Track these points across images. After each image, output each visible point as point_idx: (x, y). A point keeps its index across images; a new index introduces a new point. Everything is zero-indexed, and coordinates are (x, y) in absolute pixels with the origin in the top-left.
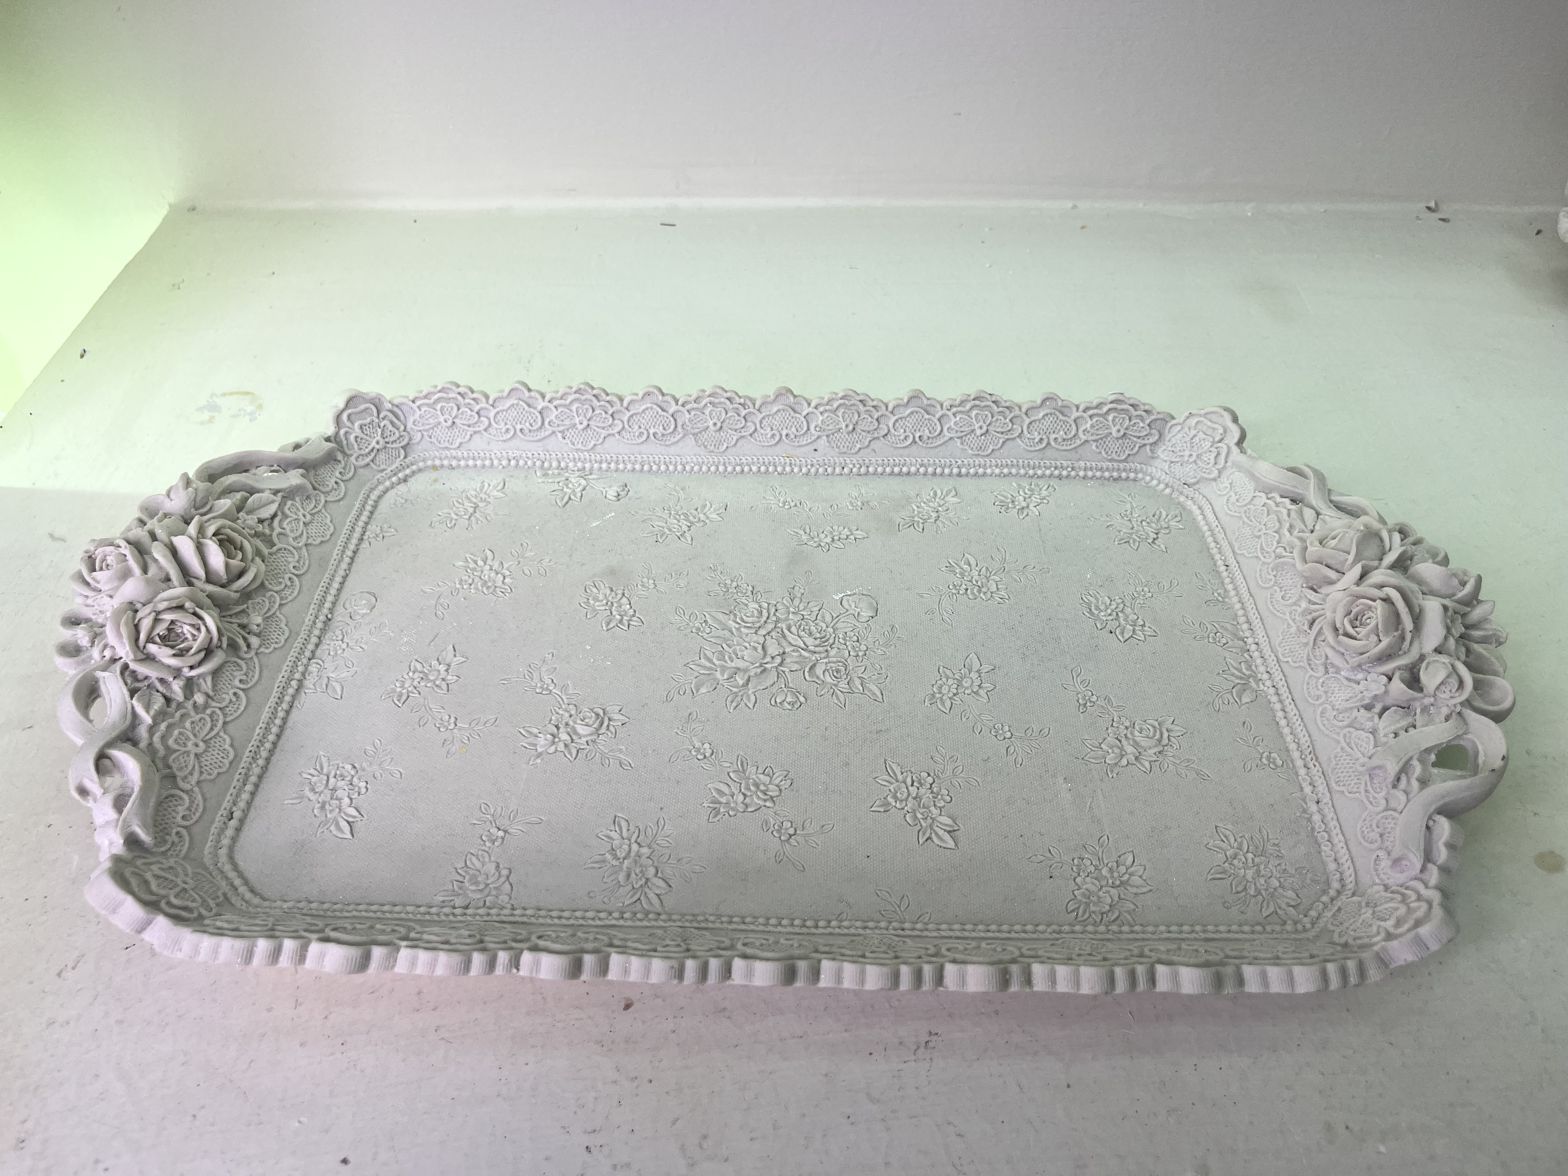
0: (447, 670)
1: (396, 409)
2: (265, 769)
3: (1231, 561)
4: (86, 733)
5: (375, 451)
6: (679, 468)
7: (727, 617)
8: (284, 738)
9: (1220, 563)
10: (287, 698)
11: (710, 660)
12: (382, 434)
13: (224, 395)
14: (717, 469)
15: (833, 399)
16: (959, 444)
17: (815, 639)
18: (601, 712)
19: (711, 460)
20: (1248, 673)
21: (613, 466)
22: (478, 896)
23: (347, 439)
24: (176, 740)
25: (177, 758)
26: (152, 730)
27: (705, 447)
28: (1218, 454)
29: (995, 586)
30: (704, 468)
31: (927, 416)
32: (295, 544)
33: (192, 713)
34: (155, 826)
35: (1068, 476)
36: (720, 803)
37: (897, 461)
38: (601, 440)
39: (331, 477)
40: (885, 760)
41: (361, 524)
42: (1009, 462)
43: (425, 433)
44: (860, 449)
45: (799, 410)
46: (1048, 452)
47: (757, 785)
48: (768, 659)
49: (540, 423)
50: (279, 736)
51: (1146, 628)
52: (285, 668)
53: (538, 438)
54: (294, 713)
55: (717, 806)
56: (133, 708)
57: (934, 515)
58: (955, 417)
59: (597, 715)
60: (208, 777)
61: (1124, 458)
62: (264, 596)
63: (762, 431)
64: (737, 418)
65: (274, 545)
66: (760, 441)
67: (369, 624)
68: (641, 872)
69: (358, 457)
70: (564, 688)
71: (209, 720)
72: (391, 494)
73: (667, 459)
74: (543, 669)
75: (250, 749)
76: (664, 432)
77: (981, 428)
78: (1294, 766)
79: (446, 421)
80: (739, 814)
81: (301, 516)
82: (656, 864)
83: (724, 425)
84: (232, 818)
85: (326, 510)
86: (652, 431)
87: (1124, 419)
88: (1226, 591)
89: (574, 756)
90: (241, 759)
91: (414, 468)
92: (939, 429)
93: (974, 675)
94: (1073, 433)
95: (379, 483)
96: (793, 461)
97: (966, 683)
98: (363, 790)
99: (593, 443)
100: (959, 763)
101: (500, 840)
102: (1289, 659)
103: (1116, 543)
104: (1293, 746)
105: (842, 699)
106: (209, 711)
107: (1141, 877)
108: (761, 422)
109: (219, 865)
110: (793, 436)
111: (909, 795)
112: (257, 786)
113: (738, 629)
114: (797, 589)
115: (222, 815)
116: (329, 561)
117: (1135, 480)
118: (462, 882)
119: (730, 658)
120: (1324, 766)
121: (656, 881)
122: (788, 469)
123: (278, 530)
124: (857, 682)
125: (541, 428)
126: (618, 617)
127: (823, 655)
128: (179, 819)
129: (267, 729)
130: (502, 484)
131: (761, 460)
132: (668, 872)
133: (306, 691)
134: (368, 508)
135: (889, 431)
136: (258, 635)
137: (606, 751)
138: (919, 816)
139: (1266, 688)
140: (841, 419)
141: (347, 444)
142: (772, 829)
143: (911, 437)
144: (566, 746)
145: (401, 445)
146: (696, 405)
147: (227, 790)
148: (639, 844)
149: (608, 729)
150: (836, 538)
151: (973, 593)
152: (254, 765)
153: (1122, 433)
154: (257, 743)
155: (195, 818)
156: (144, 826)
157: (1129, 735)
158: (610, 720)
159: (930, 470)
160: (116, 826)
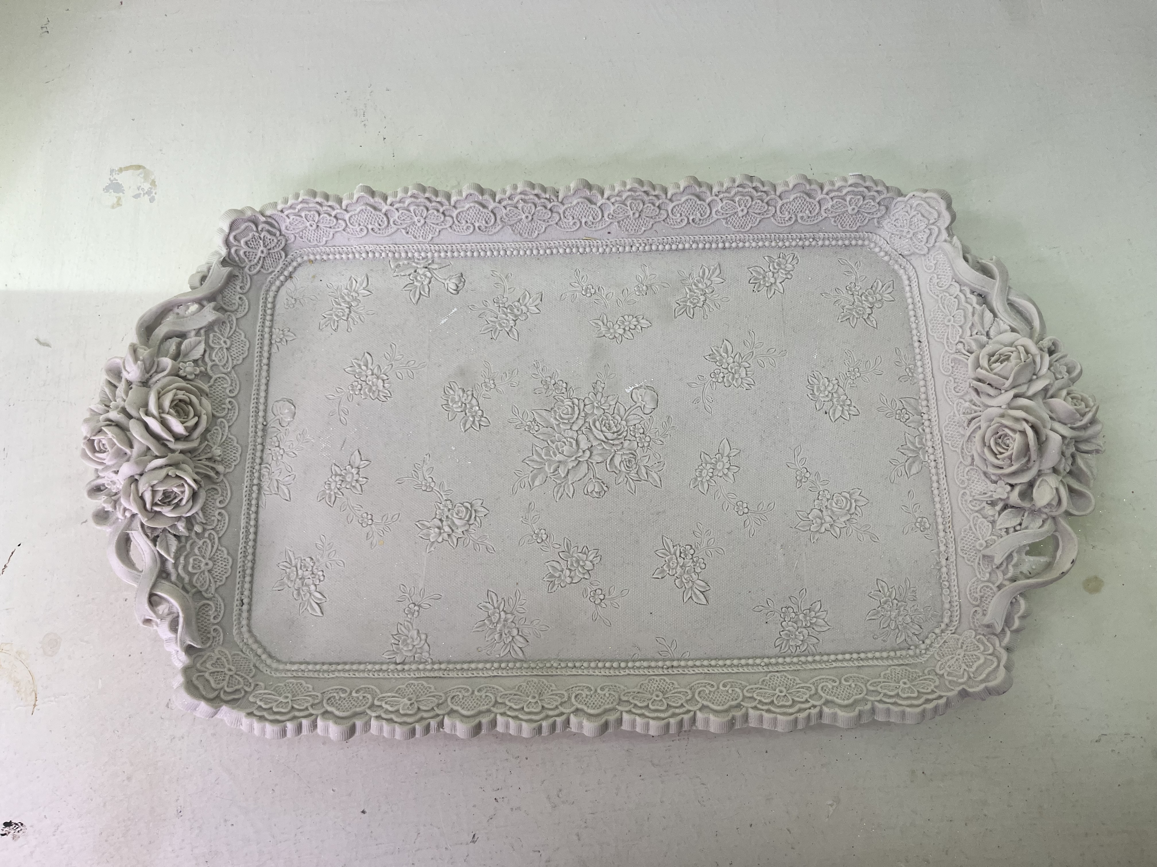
0: (358, 473)
1: (270, 220)
2: (254, 561)
3: (924, 339)
4: (136, 579)
5: (262, 259)
6: (502, 253)
7: (549, 414)
8: (259, 534)
9: (915, 338)
10: (254, 502)
11: (539, 455)
12: (264, 244)
13: (121, 170)
14: (532, 253)
15: (622, 191)
16: (724, 223)
17: (613, 433)
18: (469, 506)
19: (526, 245)
20: (919, 446)
21: (449, 254)
22: (409, 654)
23: (238, 255)
24: (193, 566)
25: (198, 579)
26: (176, 566)
27: (521, 235)
28: (931, 234)
29: (745, 372)
30: (522, 253)
31: (699, 202)
32: (225, 371)
33: (197, 540)
34: (199, 631)
35: (810, 245)
36: (555, 577)
37: (674, 239)
38: (437, 234)
39: (234, 296)
40: (663, 536)
41: (267, 330)
42: (764, 237)
43: (297, 235)
44: (645, 231)
45: (594, 200)
46: (796, 227)
47: (578, 561)
48: (580, 454)
49: (386, 223)
50: (256, 533)
51: (852, 408)
52: (246, 479)
53: (387, 234)
54: (261, 511)
55: (553, 579)
56: (158, 552)
57: (702, 298)
58: (722, 202)
59: (467, 508)
60: (221, 584)
61: (855, 229)
62: (216, 425)
63: (566, 220)
64: (544, 211)
65: (211, 378)
66: (564, 228)
67: (294, 431)
68: (509, 632)
69: (250, 267)
70: (441, 485)
71: (208, 541)
72: (283, 291)
73: (492, 247)
74: (425, 469)
75: (240, 551)
76: (487, 225)
77: (742, 210)
78: (937, 528)
79: (311, 226)
80: (568, 586)
81: (223, 344)
82: (517, 626)
83: (535, 217)
84: (243, 604)
85: (239, 329)
86: (477, 225)
87: (859, 200)
88: (915, 365)
89: (455, 544)
90: (237, 560)
91: (295, 264)
92: (709, 212)
93: (725, 459)
94: (816, 211)
95: (271, 284)
96: (591, 243)
97: (719, 466)
98: (322, 578)
99: (431, 236)
100: (712, 536)
101: (416, 613)
102: (949, 442)
103: (839, 321)
104: (939, 513)
105: (633, 487)
106: (206, 535)
107: (823, 619)
108: (564, 213)
109: (245, 641)
110: (590, 223)
111: (678, 563)
112: (252, 575)
113: (558, 425)
114: (599, 383)
115: (237, 606)
116: (252, 373)
117: (862, 246)
118: (398, 644)
119: (554, 453)
120: (956, 534)
121: (518, 637)
122: (588, 250)
123: (210, 364)
124: (644, 471)
125: (388, 226)
126: (471, 419)
127: (619, 448)
128: (212, 620)
129: (247, 531)
130: (366, 279)
131: (566, 243)
132: (526, 631)
133: (266, 493)
134: (269, 312)
135: (668, 215)
136: (221, 462)
137: (476, 538)
138: (684, 581)
139: (929, 461)
140: (629, 208)
141: (239, 259)
142: (589, 595)
143: (686, 220)
144: (449, 535)
145: (280, 248)
146: (510, 202)
147: (235, 585)
148: (505, 611)
149: (475, 520)
150: (627, 328)
151: (728, 380)
152: (246, 562)
153: (856, 211)
154: (244, 545)
155: (221, 614)
156: (194, 639)
157: (829, 506)
158: (475, 511)
159: (701, 246)
160: (177, 642)
